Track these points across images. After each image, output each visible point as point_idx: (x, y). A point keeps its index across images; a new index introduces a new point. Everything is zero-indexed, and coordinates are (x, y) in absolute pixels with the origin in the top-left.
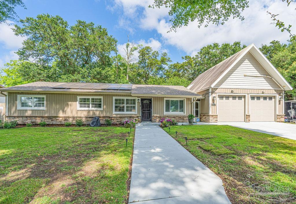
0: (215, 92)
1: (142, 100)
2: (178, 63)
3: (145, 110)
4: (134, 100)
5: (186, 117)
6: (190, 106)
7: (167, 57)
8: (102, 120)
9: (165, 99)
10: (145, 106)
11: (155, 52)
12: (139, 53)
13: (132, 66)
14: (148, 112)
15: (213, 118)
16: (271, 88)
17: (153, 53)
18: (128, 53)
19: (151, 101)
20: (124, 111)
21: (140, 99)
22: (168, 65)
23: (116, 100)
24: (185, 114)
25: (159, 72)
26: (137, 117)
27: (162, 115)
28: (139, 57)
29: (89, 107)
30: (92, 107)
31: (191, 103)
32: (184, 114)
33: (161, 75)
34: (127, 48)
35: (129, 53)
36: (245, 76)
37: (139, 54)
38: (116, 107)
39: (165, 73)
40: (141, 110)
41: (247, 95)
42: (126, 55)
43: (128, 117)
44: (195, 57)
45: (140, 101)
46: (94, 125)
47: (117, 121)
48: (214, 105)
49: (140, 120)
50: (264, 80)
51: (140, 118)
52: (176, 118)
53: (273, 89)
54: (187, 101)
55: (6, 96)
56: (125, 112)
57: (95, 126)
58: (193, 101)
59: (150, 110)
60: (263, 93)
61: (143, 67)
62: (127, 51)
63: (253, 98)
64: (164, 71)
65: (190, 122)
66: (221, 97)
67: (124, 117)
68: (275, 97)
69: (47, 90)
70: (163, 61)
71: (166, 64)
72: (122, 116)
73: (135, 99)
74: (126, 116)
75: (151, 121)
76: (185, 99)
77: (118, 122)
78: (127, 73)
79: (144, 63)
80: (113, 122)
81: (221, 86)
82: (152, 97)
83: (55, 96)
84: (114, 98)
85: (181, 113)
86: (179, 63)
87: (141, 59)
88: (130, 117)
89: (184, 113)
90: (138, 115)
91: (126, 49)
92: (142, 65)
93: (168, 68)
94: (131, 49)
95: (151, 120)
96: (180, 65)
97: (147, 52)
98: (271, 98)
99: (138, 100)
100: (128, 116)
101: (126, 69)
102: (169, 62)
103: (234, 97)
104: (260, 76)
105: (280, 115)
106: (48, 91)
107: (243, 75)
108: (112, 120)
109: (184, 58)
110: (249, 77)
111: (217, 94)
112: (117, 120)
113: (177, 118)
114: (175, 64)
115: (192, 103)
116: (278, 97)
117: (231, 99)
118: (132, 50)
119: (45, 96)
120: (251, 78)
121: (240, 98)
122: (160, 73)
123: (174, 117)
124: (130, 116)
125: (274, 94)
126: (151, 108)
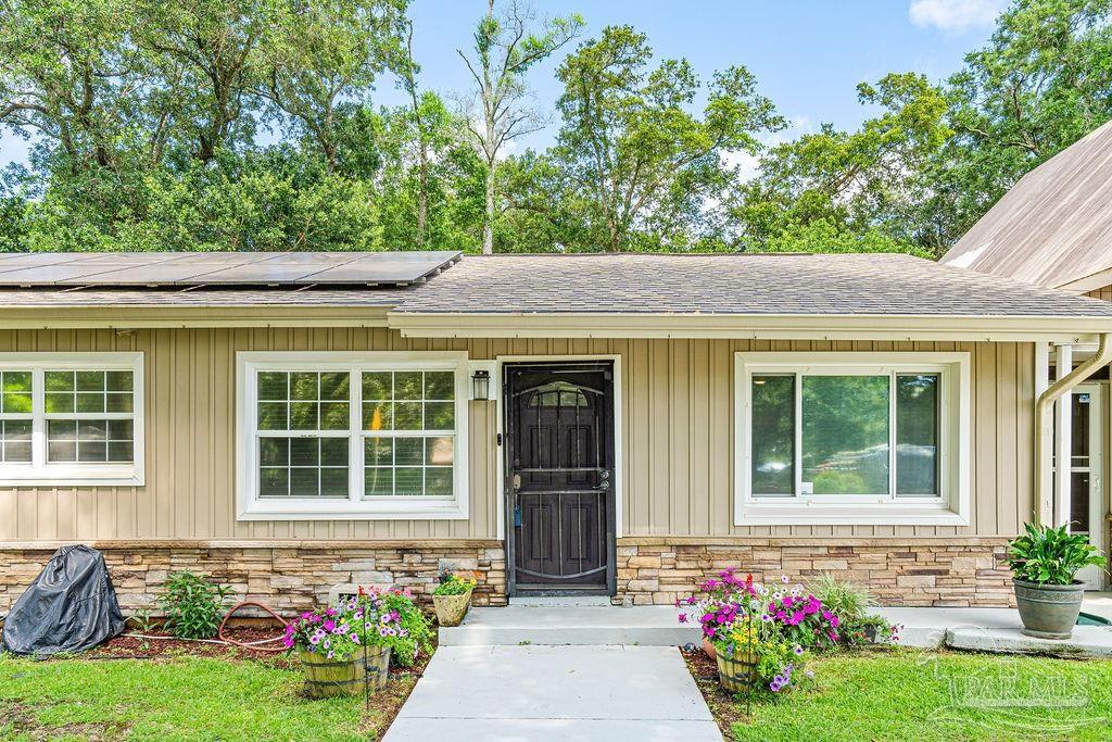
1: (521, 380)
2: (827, 128)
3: (549, 482)
4: (443, 384)
5: (967, 550)
6: (1012, 429)
7: (750, 98)
8: (140, 576)
9: (749, 366)
10: (543, 436)
11: (671, 65)
12: (563, 75)
13: (519, 174)
14: (571, 504)
17: (653, 79)
18: (489, 84)
19: (608, 386)
20: (345, 493)
21: (494, 368)
22: (760, 147)
23: (272, 386)
24: (964, 517)
25: (699, 200)
26: (472, 548)
27: (719, 529)
28: (560, 104)
29: (25, 454)
30: (53, 455)
31: (1025, 396)
32: (951, 519)
33: (710, 222)
34: (484, 48)
35: (494, 85)
37: (561, 89)
38: (271, 451)
39: (740, 202)
40: (507, 482)
42: (479, 102)
44: (949, 88)
45: (495, 391)
46: (37, 634)
47: (281, 592)
49: (496, 579)
51: (498, 554)
52: (865, 556)
54: (986, 386)
56: (357, 503)
57: (42, 642)
58: (1043, 383)
59: (591, 480)
61: (592, 178)
62: (479, 70)
64: (733, 198)
65: (1035, 621)
70: (723, 125)
71: (746, 143)
72: (319, 538)
73: (451, 374)
74: (361, 535)
75: (603, 583)
76: (964, 359)
77: (284, 601)
78: (486, 218)
79: (598, 149)
80: (241, 600)
82: (611, 345)
84: (251, 366)
85: (920, 510)
86: (836, 129)
87: (577, 118)
88: (403, 551)
89: (951, 508)
90: (479, 533)
91: (475, 58)
92: (583, 162)
93: (761, 173)
94: (505, 51)
95: (604, 581)
96: (842, 147)
97: (616, 70)
99: (481, 376)
100: (382, 535)
101: (477, 192)
102: (764, 129)
108: (228, 576)
109: (877, 89)
112: (277, 582)
113: (880, 556)
114: (806, 140)
115: (1034, 407)
118: (515, 66)
122: (703, 209)
123: (844, 551)
124: (402, 536)
126: (608, 461)
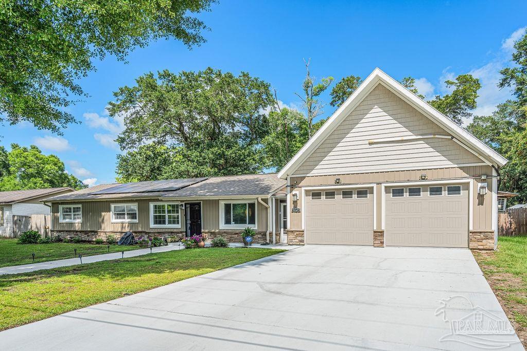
0: (300, 185)
1: (187, 206)
5: (257, 234)
6: (264, 213)
9: (222, 202)
15: (294, 236)
16: (449, 164)
19: (200, 206)
20: (165, 224)
21: (183, 203)
23: (155, 207)
24: (256, 228)
26: (181, 232)
27: (217, 229)
29: (124, 218)
30: (128, 218)
32: (254, 229)
36: (370, 144)
38: (155, 217)
41: (375, 186)
43: (168, 232)
45: (184, 208)
48: (296, 210)
50: (426, 146)
51: (185, 233)
53: (456, 166)
55: (50, 206)
56: (167, 226)
57: (122, 244)
60: (423, 178)
63: (398, 192)
66: (316, 195)
67: (164, 233)
68: (466, 186)
69: (80, 198)
72: (161, 231)
73: (178, 205)
74: (167, 230)
81: (314, 171)
82: (200, 200)
83: (86, 204)
84: (153, 204)
88: (172, 232)
89: (255, 226)
90: (182, 230)
98: (454, 189)
99: (182, 205)
100: (169, 230)
103: (347, 194)
104: (415, 137)
105: (481, 232)
106: (80, 200)
107: (367, 142)
110: (382, 145)
111: (303, 189)
116: (475, 186)
117: (339, 197)
119: (80, 206)
120: (389, 147)
121: (362, 193)
123: (236, 234)
124: (172, 230)
125: (462, 178)
